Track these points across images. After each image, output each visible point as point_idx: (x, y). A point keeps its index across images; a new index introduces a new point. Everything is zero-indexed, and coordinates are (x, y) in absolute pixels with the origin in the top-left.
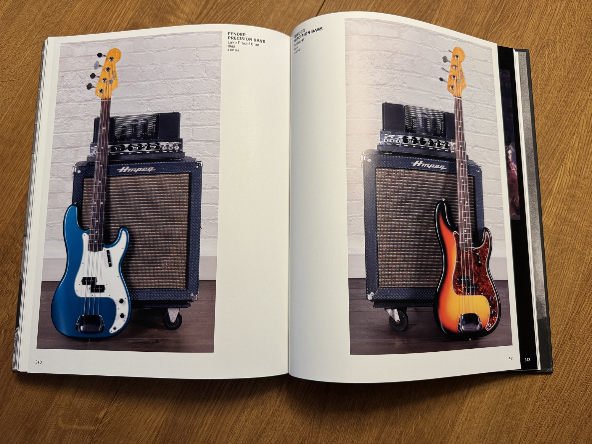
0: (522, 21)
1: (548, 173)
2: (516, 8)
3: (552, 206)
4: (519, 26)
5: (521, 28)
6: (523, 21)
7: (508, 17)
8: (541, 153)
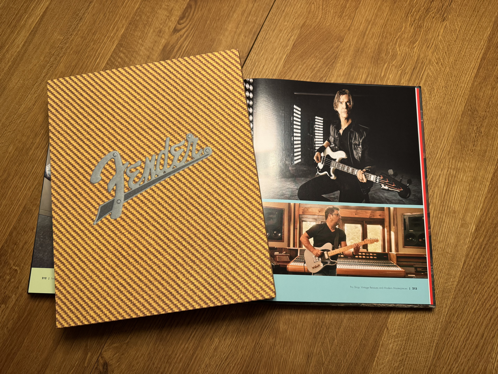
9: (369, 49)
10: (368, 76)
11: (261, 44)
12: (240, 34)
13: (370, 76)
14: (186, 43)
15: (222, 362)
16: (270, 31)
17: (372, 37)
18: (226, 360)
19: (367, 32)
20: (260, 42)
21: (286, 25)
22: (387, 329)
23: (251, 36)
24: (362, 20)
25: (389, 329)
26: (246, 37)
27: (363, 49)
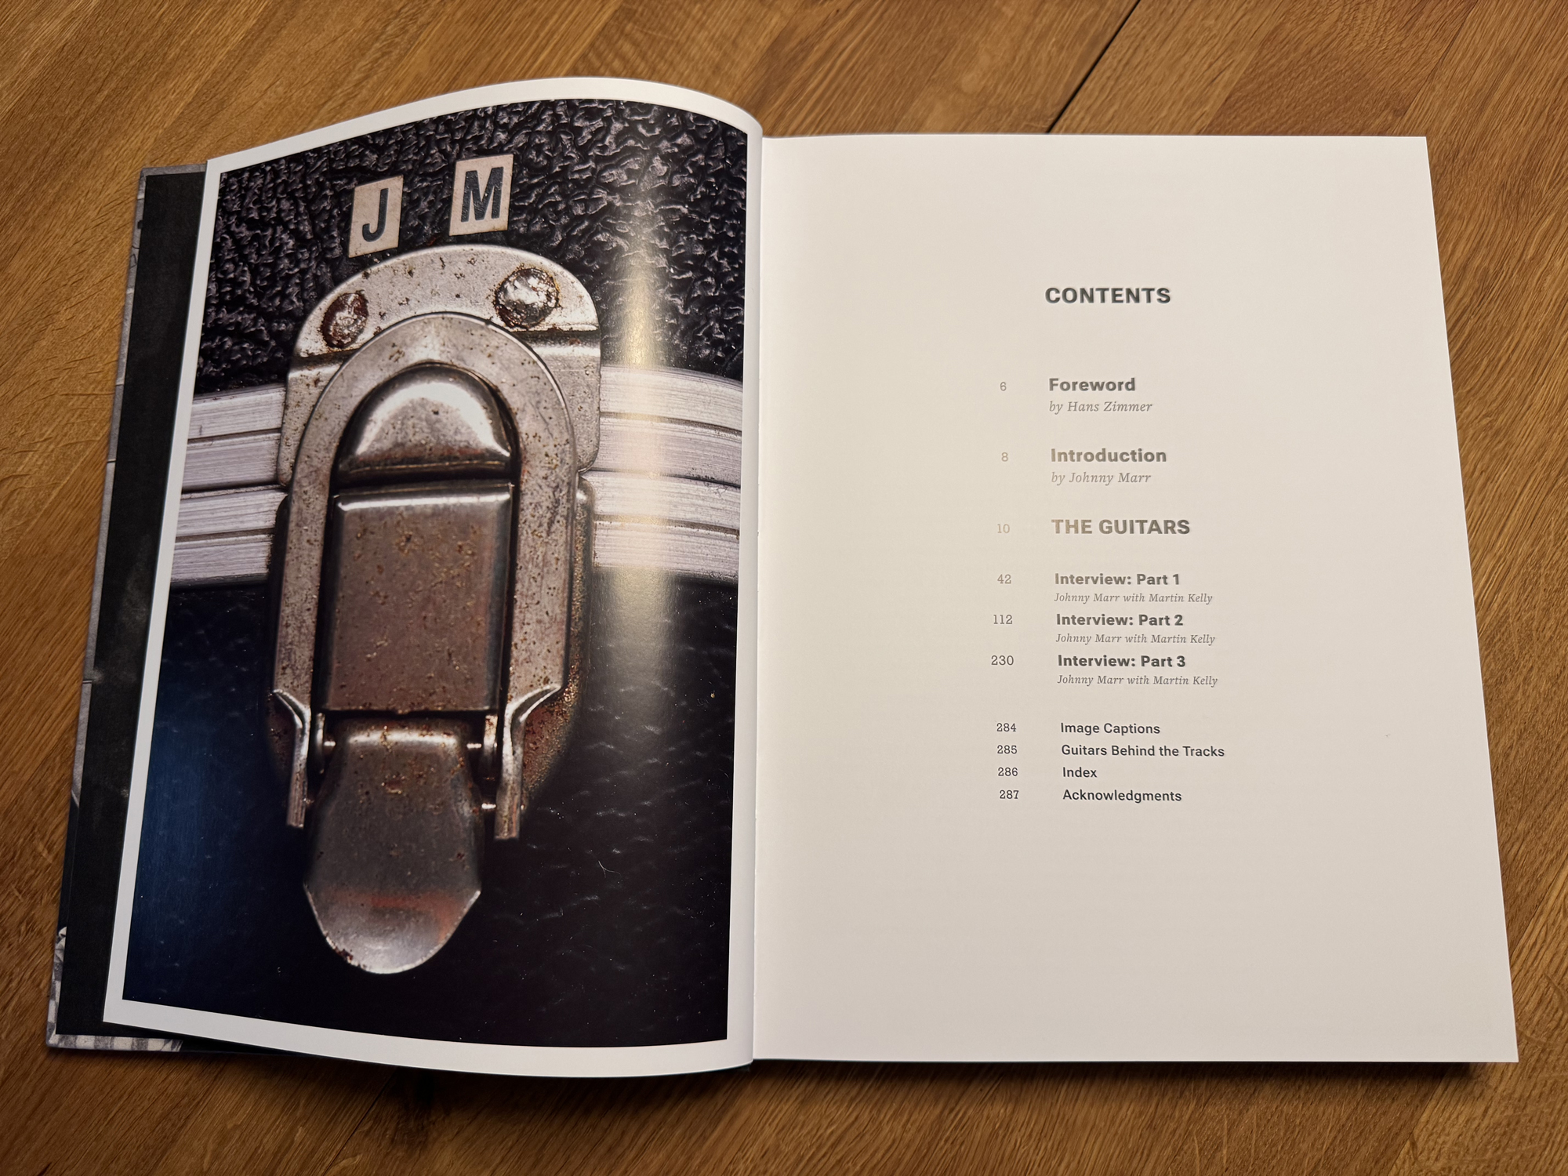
0: (1514, 386)
1: (1541, 847)
2: (1500, 346)
3: (1538, 946)
4: (1505, 400)
5: (1509, 404)
6: (1520, 387)
7: (1476, 367)
8: (1527, 783)
9: (1493, 156)
10: (1476, 250)
11: (1111, 83)
12: (1041, 38)
13: (1483, 251)
14: (852, 40)
15: (819, 1148)
16: (1149, 40)
17: (1512, 114)
18: (834, 1146)
19: (1497, 96)
20: (1108, 74)
21: (1210, 30)
22: (1414, 1145)
23: (1080, 49)
24: (1485, 51)
25: (1420, 1145)
26: (1062, 48)
27: (1473, 151)
